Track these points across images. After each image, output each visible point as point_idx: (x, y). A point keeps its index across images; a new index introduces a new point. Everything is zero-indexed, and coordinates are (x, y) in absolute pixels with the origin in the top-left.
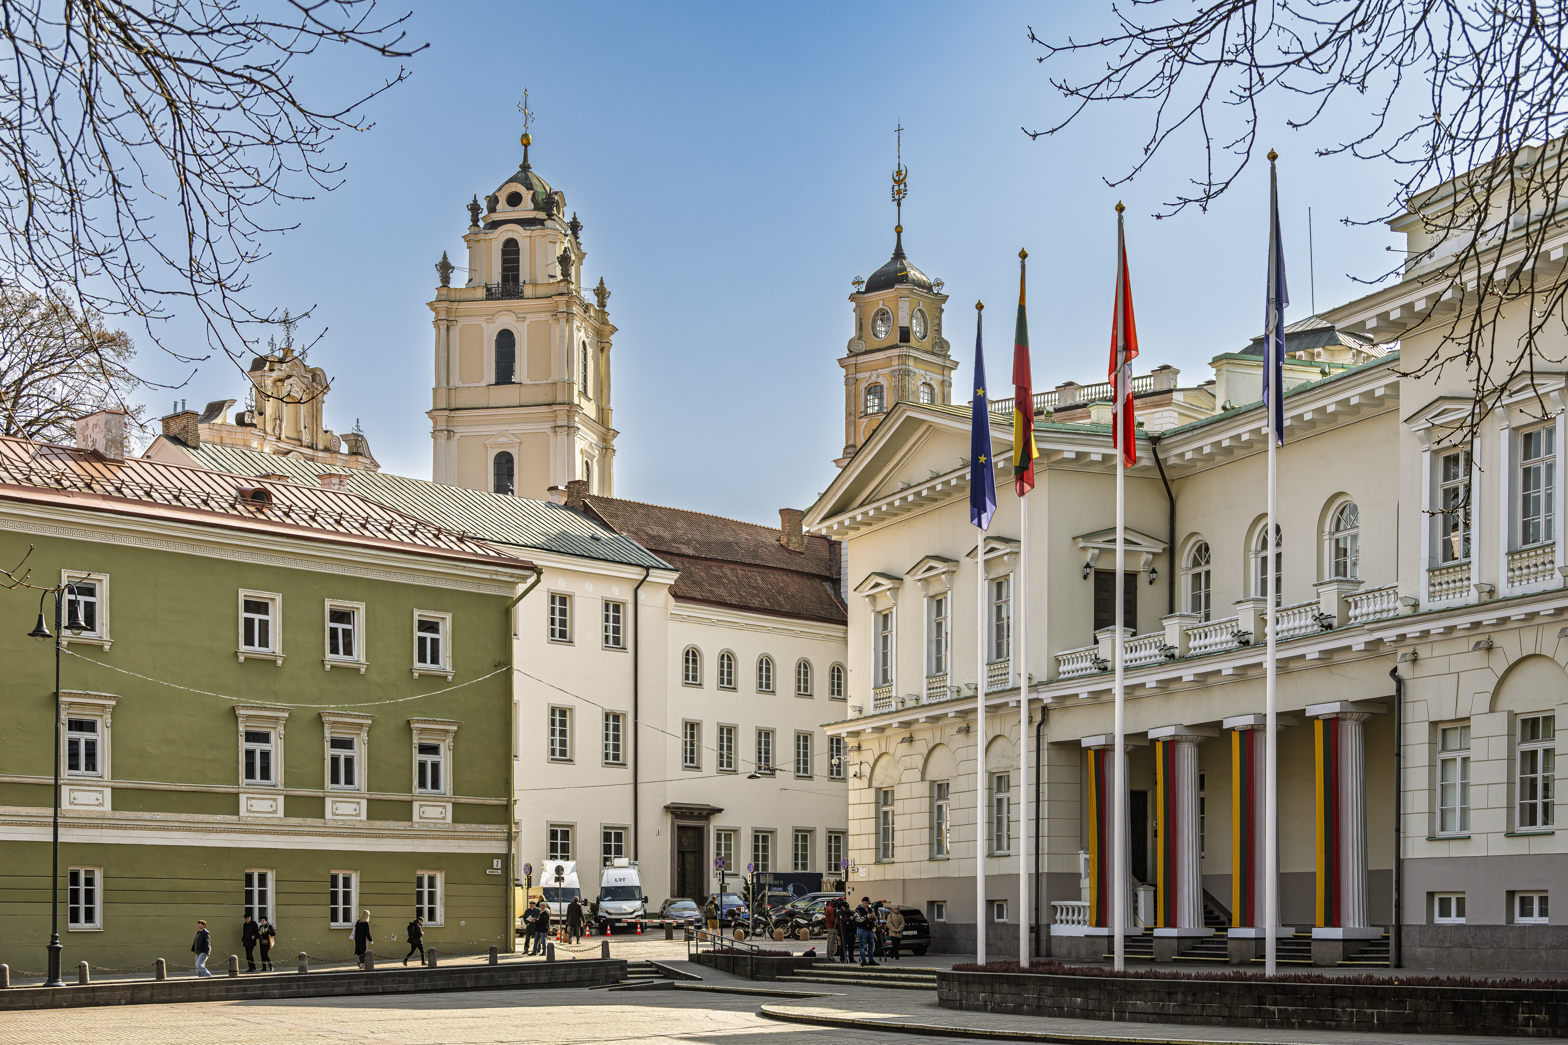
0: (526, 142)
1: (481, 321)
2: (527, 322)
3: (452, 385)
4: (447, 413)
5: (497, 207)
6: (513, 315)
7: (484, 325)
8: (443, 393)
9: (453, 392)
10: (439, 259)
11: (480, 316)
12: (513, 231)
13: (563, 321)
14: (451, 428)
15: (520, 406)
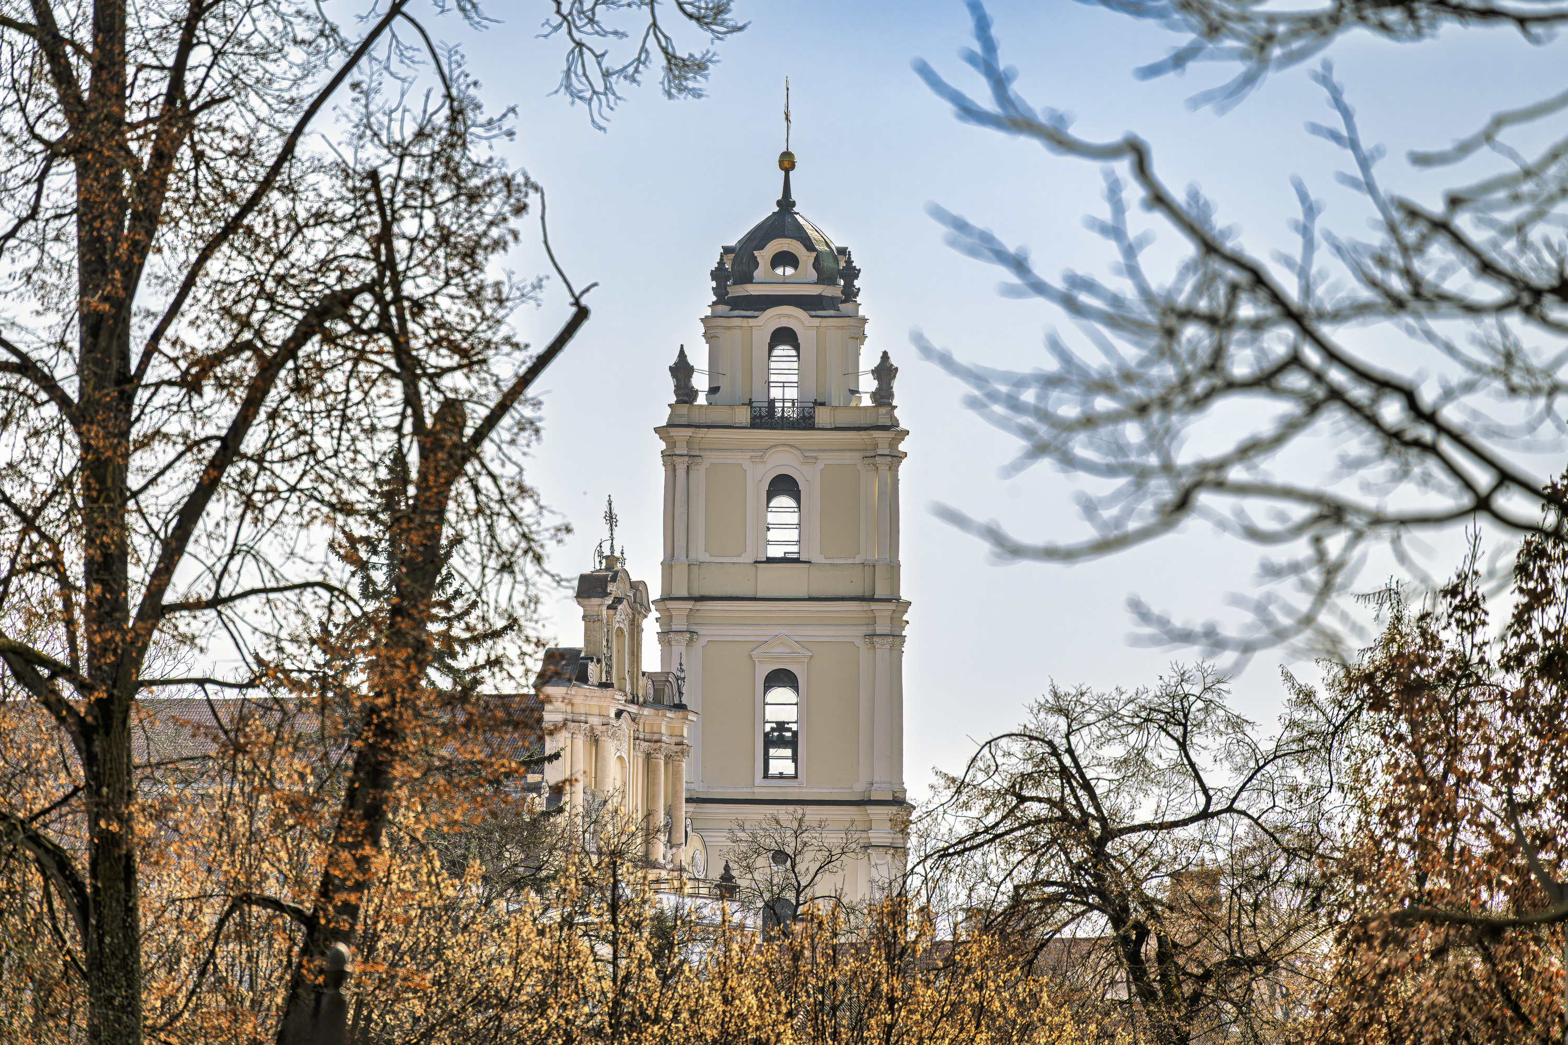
0: (787, 162)
1: (742, 459)
2: (820, 465)
3: (692, 555)
4: (689, 605)
5: (756, 274)
6: (798, 453)
7: (747, 465)
8: (680, 572)
9: (695, 569)
10: (673, 359)
11: (742, 450)
12: (789, 316)
13: (884, 469)
14: (694, 628)
15: (811, 599)
